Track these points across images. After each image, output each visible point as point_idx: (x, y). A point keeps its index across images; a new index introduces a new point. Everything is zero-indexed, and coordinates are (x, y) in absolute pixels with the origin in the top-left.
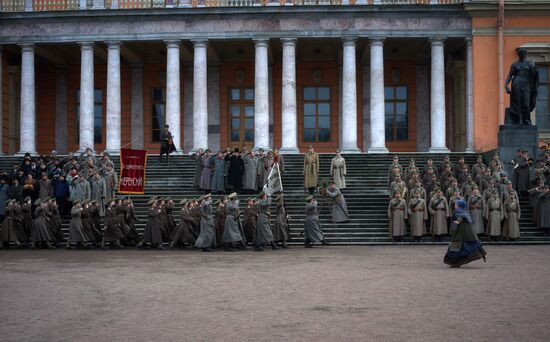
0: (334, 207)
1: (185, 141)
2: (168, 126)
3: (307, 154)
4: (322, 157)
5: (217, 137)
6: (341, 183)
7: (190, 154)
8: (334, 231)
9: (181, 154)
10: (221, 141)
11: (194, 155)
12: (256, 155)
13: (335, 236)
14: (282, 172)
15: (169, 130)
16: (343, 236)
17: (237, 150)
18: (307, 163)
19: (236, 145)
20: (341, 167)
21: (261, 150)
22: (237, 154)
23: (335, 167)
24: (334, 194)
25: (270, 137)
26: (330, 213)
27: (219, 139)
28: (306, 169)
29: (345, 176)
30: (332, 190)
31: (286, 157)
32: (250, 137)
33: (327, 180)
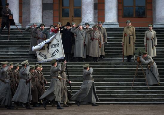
0: (147, 72)
1: (24, 16)
2: (8, 4)
3: (125, 28)
4: (138, 31)
5: (50, 13)
6: (153, 52)
7: (27, 27)
8: (147, 92)
9: (20, 27)
10: (54, 17)
11: (30, 28)
12: (83, 29)
13: (148, 96)
14: (105, 43)
15: (9, 7)
16: (155, 97)
17: (68, 24)
18: (126, 35)
19: (66, 20)
20: (153, 39)
21: (87, 24)
22: (69, 27)
23: (147, 39)
24: (147, 62)
25: (95, 14)
26: (143, 77)
27: (52, 15)
28: (125, 40)
29: (156, 46)
30: (146, 59)
31: (109, 30)
32: (78, 14)
33: (141, 49)
